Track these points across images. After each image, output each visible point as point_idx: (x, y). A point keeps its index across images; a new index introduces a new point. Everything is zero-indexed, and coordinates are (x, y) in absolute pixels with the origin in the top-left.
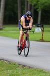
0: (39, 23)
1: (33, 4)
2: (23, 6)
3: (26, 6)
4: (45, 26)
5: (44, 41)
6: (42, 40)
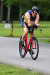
0: (8, 19)
4: (14, 22)
5: (13, 37)
6: (11, 36)
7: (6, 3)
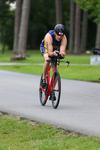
1: (85, 10)
2: (66, 13)
3: (72, 14)
7: (93, 14)
